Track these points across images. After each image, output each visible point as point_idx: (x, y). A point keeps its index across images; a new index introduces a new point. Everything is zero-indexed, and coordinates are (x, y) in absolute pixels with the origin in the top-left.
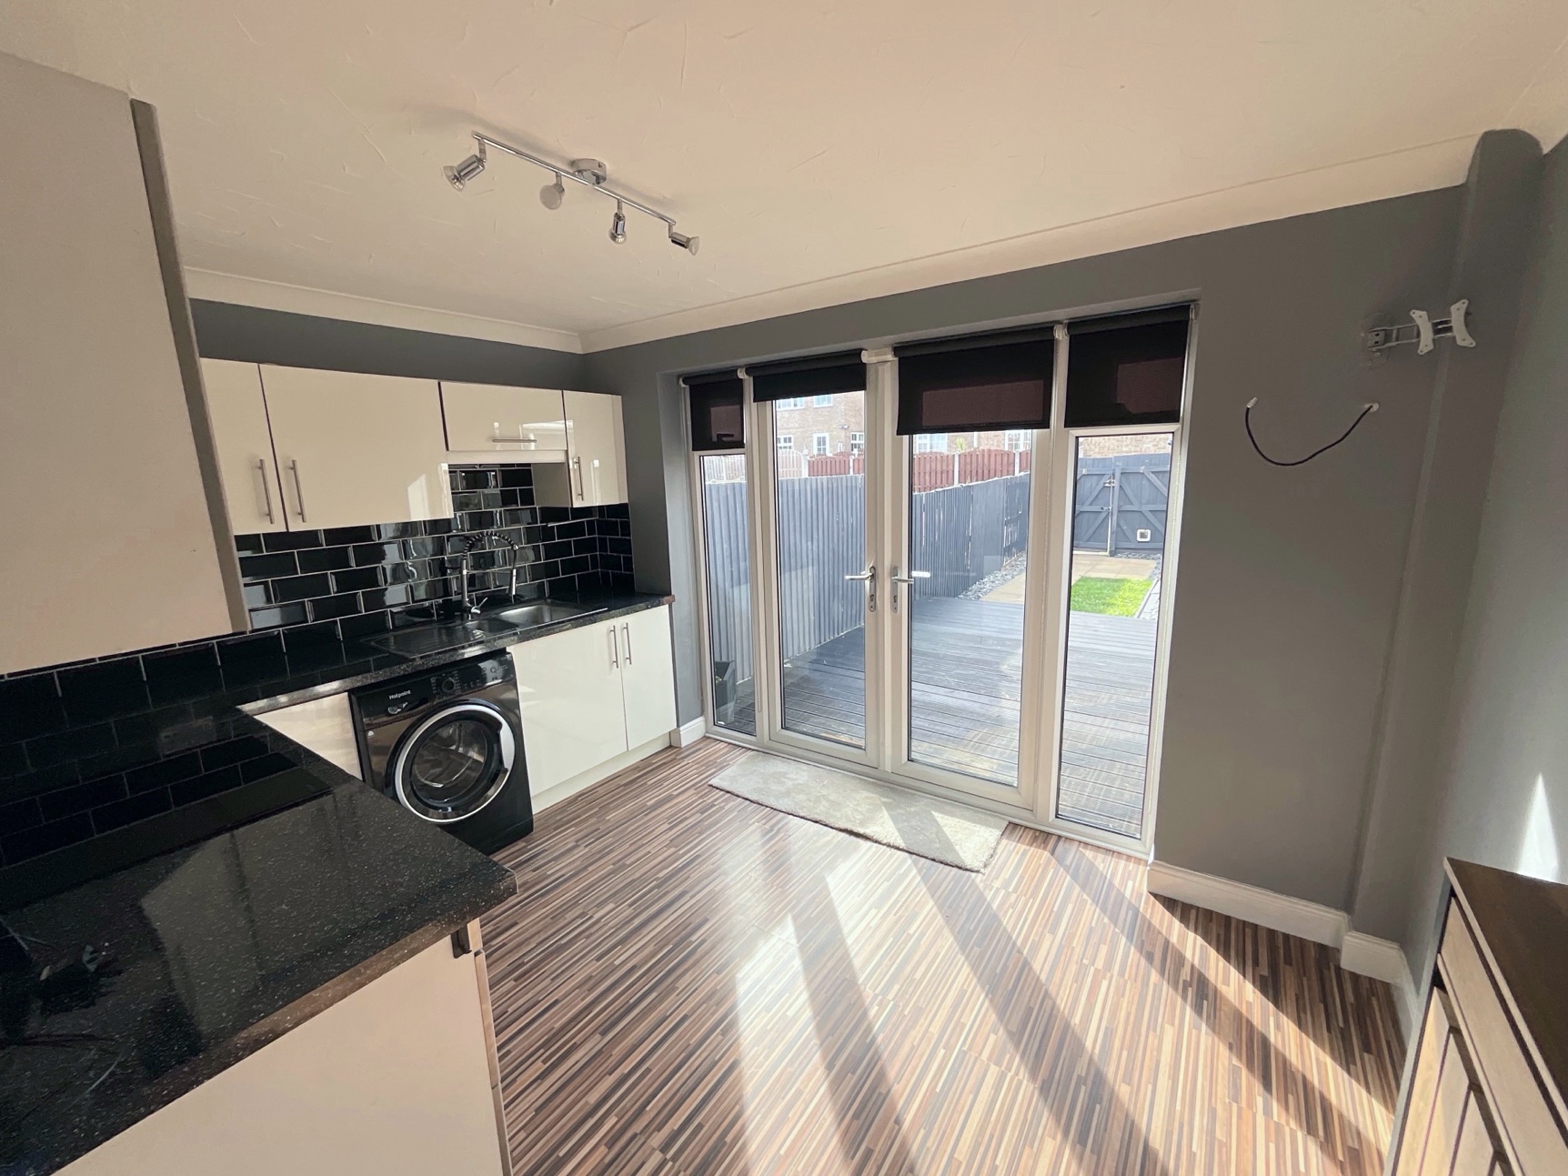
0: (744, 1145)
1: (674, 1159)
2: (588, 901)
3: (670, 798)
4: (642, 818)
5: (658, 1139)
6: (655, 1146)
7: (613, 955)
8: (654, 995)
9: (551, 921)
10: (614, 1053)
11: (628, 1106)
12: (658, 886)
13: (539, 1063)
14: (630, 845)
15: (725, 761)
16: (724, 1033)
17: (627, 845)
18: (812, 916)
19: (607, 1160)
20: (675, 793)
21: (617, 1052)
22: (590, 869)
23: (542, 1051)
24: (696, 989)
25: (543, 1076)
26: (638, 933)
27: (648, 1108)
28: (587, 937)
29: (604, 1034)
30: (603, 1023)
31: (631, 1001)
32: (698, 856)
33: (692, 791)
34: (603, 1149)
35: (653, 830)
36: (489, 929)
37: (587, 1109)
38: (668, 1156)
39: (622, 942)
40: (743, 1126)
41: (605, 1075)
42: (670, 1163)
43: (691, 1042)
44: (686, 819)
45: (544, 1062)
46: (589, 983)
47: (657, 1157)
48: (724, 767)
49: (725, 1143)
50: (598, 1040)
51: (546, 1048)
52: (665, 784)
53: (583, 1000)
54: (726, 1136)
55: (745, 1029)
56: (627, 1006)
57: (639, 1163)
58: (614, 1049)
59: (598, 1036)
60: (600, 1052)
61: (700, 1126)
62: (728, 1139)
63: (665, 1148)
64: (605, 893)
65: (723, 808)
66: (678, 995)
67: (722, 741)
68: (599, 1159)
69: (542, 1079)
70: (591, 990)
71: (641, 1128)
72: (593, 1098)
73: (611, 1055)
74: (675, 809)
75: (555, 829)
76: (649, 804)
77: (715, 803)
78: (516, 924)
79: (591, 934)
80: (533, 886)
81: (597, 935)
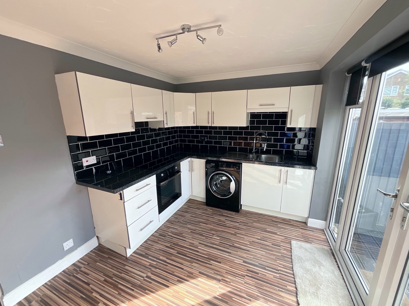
0: (143, 296)
1: (144, 280)
2: (219, 233)
3: (276, 234)
4: (259, 231)
5: (149, 274)
6: (148, 274)
7: (201, 245)
8: (189, 259)
9: (210, 230)
10: (172, 257)
11: (158, 265)
12: (230, 245)
13: (170, 245)
14: (245, 233)
15: (313, 241)
16: (178, 281)
17: (244, 232)
18: (233, 299)
19: (147, 266)
20: (278, 234)
21: (173, 258)
22: (231, 229)
23: (173, 244)
24: (192, 268)
25: (167, 247)
26: (209, 248)
27: (157, 269)
28: (206, 238)
30: (180, 252)
31: (187, 255)
32: (249, 251)
33: (283, 238)
34: (149, 264)
35: (255, 235)
36: (204, 221)
38: (145, 278)
39: (206, 245)
40: (149, 294)
41: (166, 257)
42: (143, 279)
43: (175, 273)
44: (267, 241)
46: (192, 244)
47: (145, 275)
48: (308, 242)
49: (145, 291)
51: (174, 244)
52: (281, 229)
53: (187, 245)
54: (147, 290)
55: (179, 286)
56: (186, 254)
57: (144, 272)
59: (176, 252)
60: (172, 254)
61: (151, 283)
62: (147, 291)
63: (147, 277)
64: (223, 235)
65: (280, 250)
66: (190, 265)
67: (326, 236)
68: (147, 264)
69: (166, 247)
70: (190, 246)
71: (152, 270)
74: (269, 237)
75: (243, 216)
76: (267, 229)
77: (281, 247)
78: (207, 224)
79: (207, 239)
80: (221, 222)
81: (208, 240)
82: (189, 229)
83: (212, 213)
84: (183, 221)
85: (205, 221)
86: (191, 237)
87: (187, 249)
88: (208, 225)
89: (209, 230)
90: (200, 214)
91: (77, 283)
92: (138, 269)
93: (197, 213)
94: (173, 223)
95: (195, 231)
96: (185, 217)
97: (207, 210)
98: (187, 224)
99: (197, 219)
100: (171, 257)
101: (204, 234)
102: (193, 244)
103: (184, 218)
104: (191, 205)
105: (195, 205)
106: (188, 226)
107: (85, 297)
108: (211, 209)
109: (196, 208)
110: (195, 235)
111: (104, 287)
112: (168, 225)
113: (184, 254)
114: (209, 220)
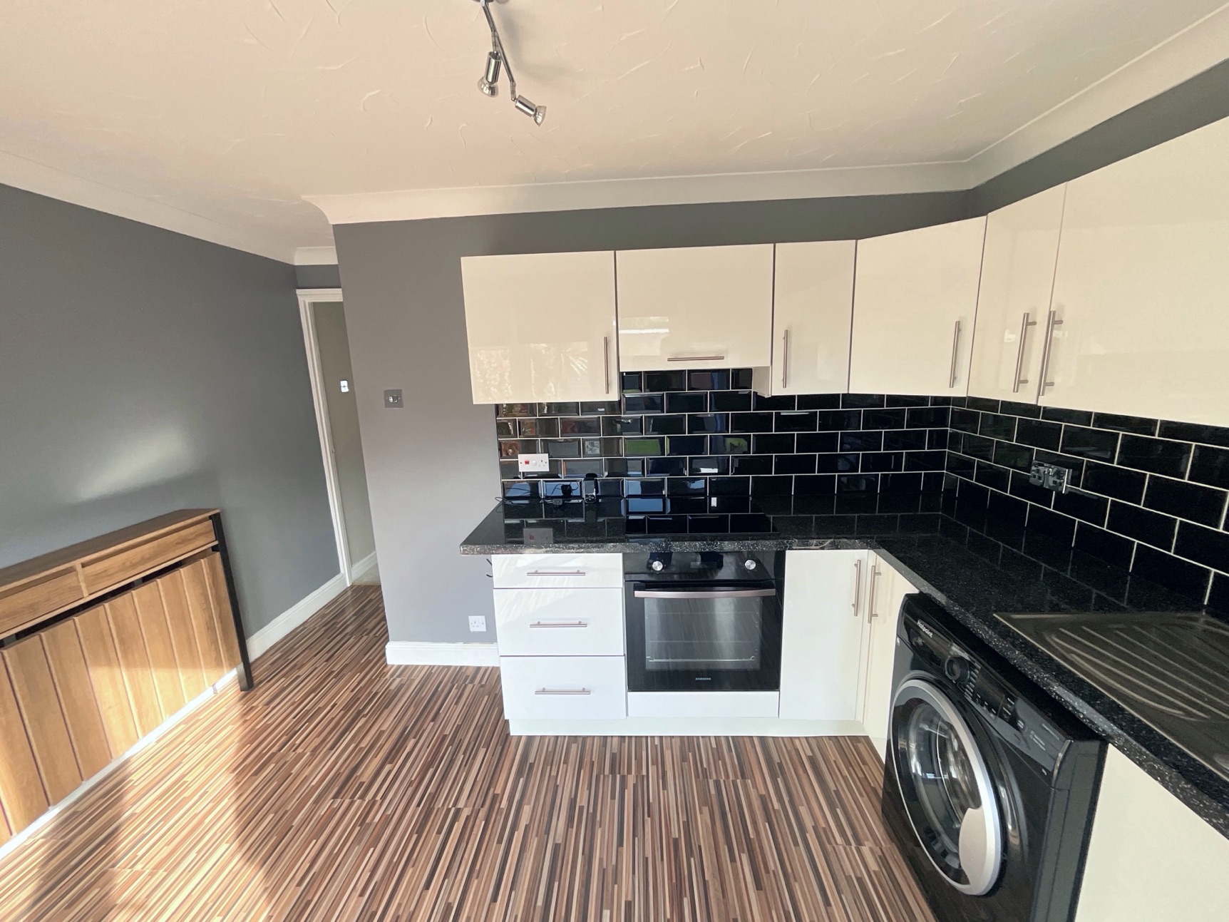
1: (449, 810)
5: (466, 812)
6: (465, 810)
10: (536, 840)
11: (499, 817)
13: (585, 804)
21: (534, 843)
23: (591, 811)
25: (573, 800)
27: (484, 822)
29: (556, 847)
30: (565, 853)
31: (556, 884)
37: (526, 800)
38: (453, 809)
41: (530, 822)
42: (450, 806)
45: (581, 808)
46: (612, 876)
50: (557, 838)
51: (590, 816)
58: (538, 842)
59: (559, 840)
60: (548, 832)
63: (458, 812)
70: (603, 872)
71: (481, 812)
72: (527, 809)
73: (537, 836)
82: (688, 827)
83: (860, 880)
84: (717, 783)
85: (772, 867)
86: (649, 854)
87: (582, 872)
88: (758, 896)
89: (727, 913)
90: (809, 823)
91: (436, 702)
92: (478, 779)
93: (803, 810)
94: (684, 759)
95: (690, 853)
96: (743, 776)
97: (859, 843)
98: (706, 804)
99: (764, 828)
100: (534, 834)
101: (686, 901)
102: (616, 880)
103: (731, 778)
104: (832, 758)
105: (844, 778)
106: (701, 813)
107: (406, 733)
108: (883, 861)
109: (833, 787)
110: (664, 869)
111: (428, 747)
112: (668, 754)
113: (556, 870)
114: (797, 887)
